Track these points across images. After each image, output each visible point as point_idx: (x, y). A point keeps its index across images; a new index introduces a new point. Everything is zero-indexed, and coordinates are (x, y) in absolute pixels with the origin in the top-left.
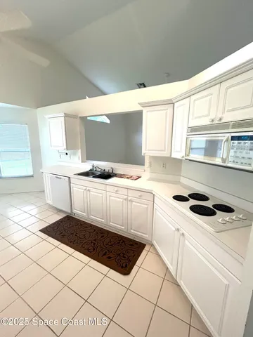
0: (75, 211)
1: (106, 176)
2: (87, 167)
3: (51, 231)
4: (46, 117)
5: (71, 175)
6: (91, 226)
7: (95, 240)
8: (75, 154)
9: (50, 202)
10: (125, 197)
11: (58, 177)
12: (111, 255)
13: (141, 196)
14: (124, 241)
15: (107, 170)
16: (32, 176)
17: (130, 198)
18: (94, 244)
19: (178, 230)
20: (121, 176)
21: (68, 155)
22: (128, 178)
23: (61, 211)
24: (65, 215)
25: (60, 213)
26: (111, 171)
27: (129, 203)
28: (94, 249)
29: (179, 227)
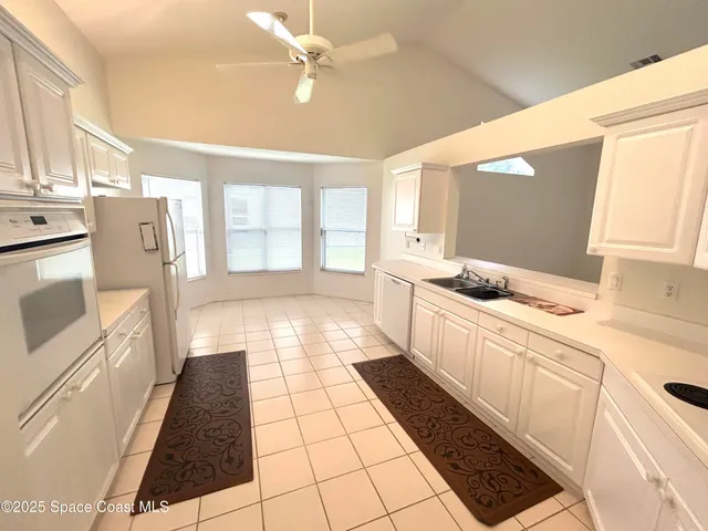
0: (415, 351)
1: (487, 293)
2: (452, 269)
3: (369, 371)
4: (394, 172)
5: (417, 280)
6: (438, 389)
7: (437, 419)
8: (434, 241)
9: (378, 322)
10: (520, 349)
11: (396, 280)
12: (461, 464)
13: (562, 357)
14: (501, 451)
15: (493, 282)
16: (362, 274)
17: (531, 354)
18: (434, 426)
19: (658, 482)
20: (524, 300)
21: (422, 243)
22: (541, 307)
23: (392, 343)
24: (397, 354)
25: (390, 347)
26: (502, 285)
27: (529, 367)
28: (430, 435)
29: (663, 476)
